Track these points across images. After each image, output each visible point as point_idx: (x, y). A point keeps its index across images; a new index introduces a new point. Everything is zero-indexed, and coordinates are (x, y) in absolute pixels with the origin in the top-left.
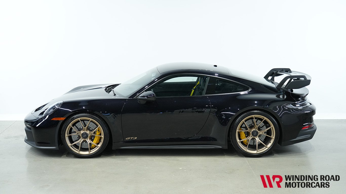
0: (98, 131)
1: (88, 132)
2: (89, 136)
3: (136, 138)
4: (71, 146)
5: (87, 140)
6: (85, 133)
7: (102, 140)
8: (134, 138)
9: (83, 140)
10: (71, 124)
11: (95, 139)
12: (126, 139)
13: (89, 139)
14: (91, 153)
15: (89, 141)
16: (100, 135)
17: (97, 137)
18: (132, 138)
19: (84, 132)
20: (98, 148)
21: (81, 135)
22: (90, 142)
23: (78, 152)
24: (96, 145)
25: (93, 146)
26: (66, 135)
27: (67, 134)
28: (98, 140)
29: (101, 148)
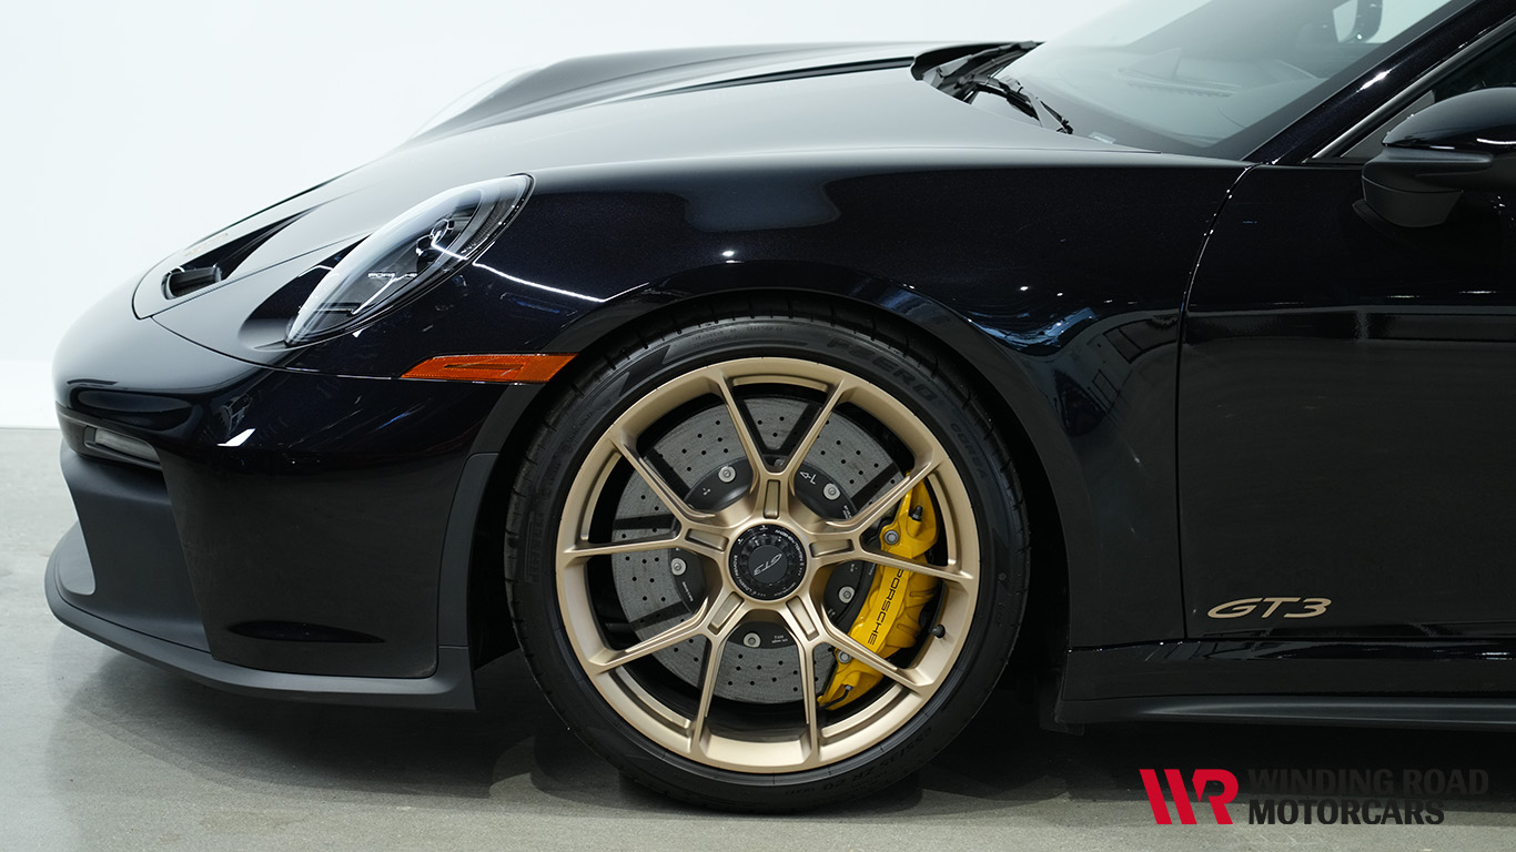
0: (910, 514)
1: (803, 527)
2: (814, 565)
3: (1320, 610)
4: (613, 673)
5: (785, 614)
6: (772, 529)
7: (959, 621)
8: (1299, 608)
9: (742, 612)
10: (626, 427)
11: (876, 600)
12: (1212, 613)
13: (807, 600)
14: (830, 752)
15: (806, 623)
16: (936, 555)
17: (903, 584)
18: (1278, 601)
19: (761, 520)
20: (910, 705)
21: (721, 559)
22: (823, 637)
23: (682, 744)
24: (890, 670)
25: (852, 680)
26: (567, 551)
27: (578, 543)
28: (906, 621)
29: (944, 707)
